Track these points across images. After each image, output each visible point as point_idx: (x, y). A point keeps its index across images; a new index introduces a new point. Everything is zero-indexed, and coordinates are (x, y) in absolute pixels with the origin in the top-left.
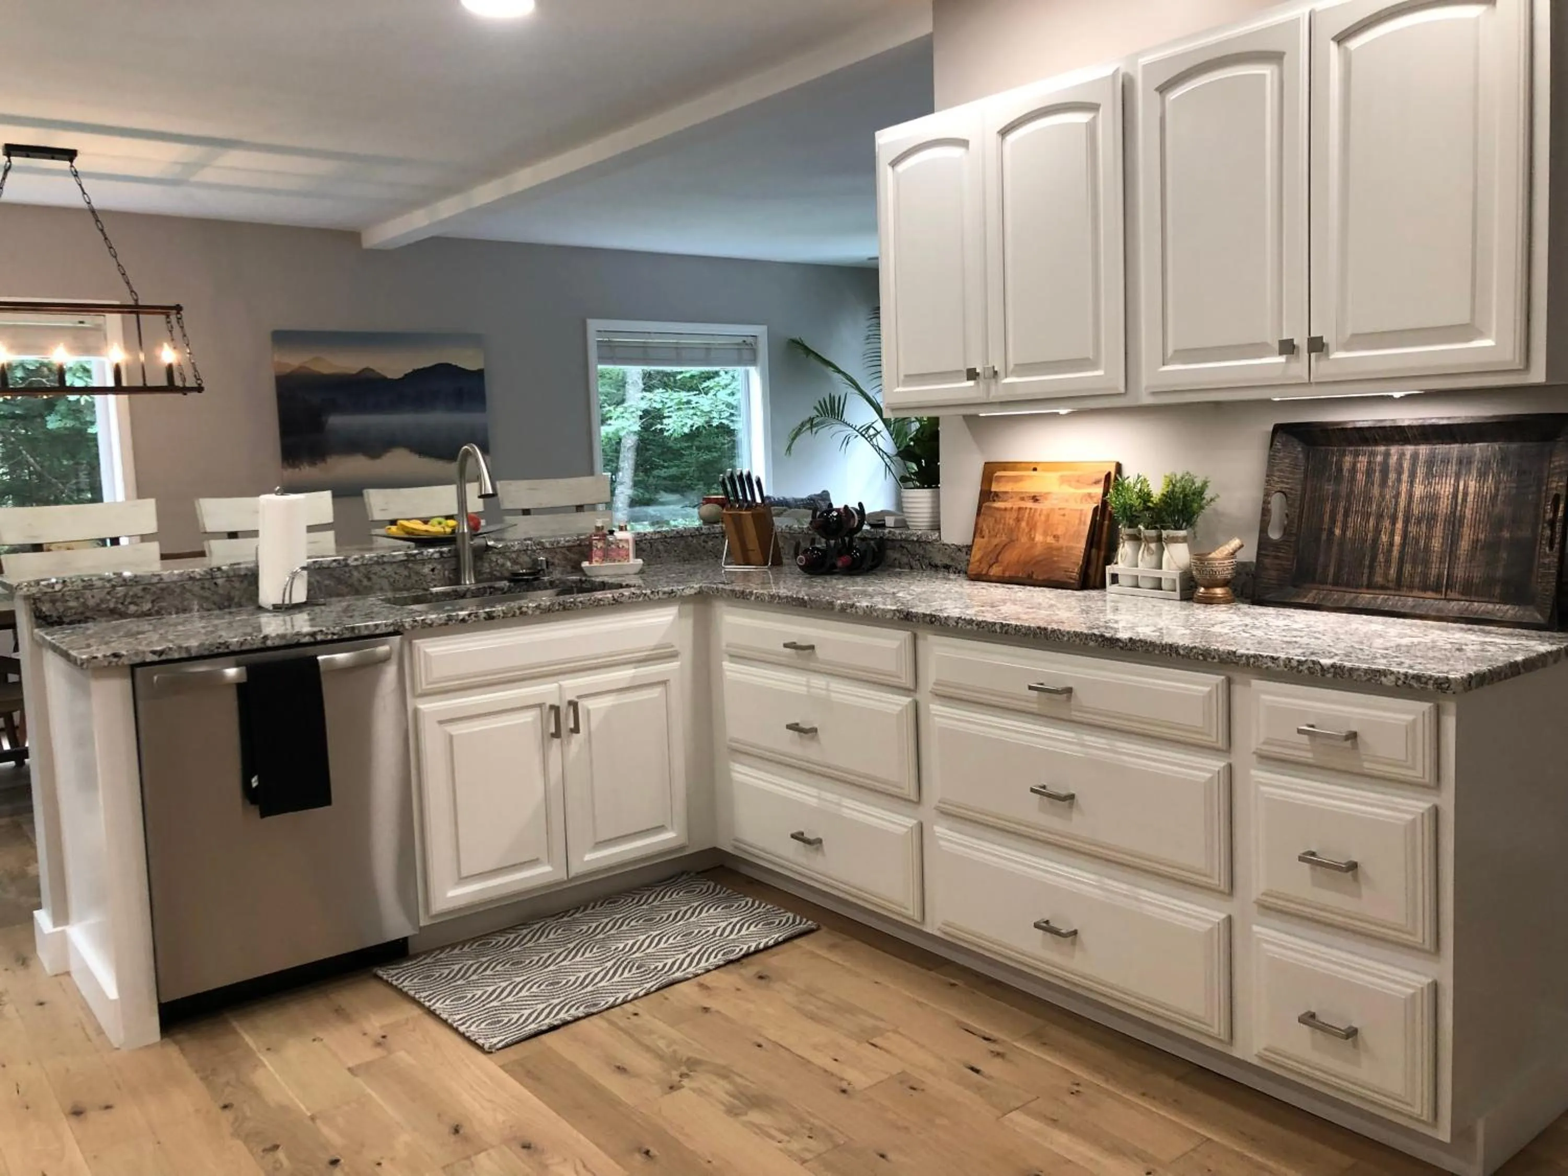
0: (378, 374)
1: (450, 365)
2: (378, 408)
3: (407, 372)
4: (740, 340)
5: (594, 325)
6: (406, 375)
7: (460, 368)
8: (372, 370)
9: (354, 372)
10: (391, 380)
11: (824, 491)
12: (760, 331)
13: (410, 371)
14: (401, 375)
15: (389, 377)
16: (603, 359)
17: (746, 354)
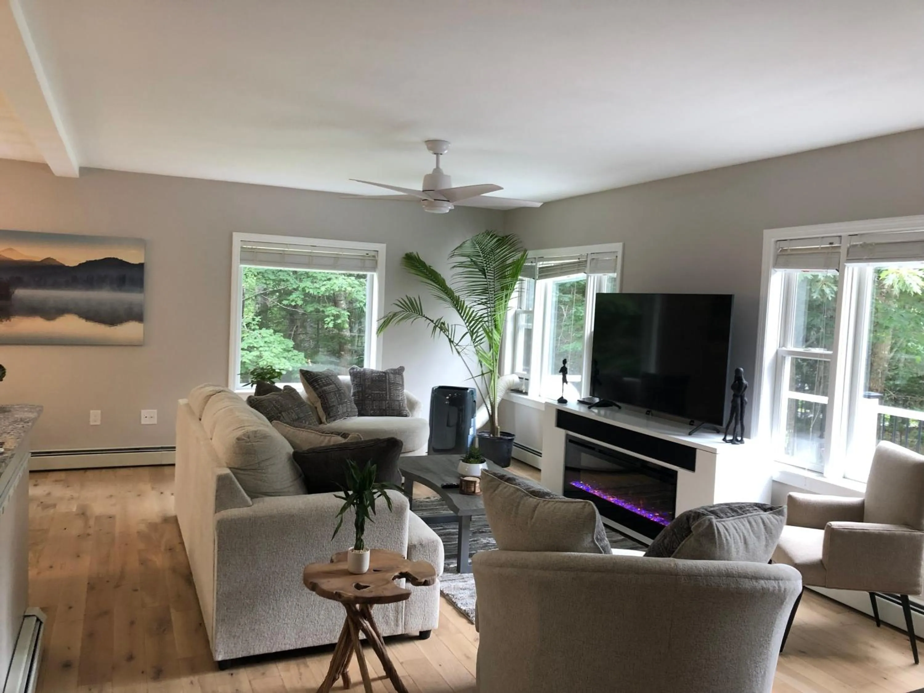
0: (58, 262)
1: (117, 259)
2: (56, 286)
3: (81, 262)
4: (364, 253)
5: (238, 238)
6: (80, 264)
7: (124, 261)
8: (55, 260)
9: (40, 260)
10: (68, 267)
11: (400, 367)
12: (381, 248)
13: (84, 261)
14: (76, 264)
15: (67, 265)
16: (243, 260)
17: (368, 263)
